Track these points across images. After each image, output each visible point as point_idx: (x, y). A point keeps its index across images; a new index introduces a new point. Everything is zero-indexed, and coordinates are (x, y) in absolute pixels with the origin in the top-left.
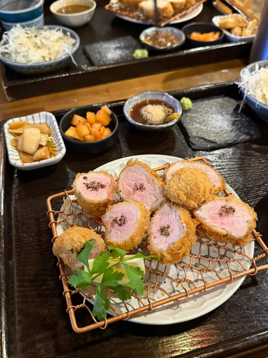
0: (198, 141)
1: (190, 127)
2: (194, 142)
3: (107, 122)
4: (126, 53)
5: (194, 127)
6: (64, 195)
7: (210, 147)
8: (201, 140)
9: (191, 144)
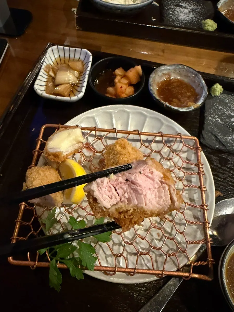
0: (209, 137)
1: (210, 118)
2: (205, 136)
3: (134, 81)
4: (198, 19)
5: (213, 120)
6: (58, 127)
7: (217, 148)
8: (213, 137)
9: (201, 136)
